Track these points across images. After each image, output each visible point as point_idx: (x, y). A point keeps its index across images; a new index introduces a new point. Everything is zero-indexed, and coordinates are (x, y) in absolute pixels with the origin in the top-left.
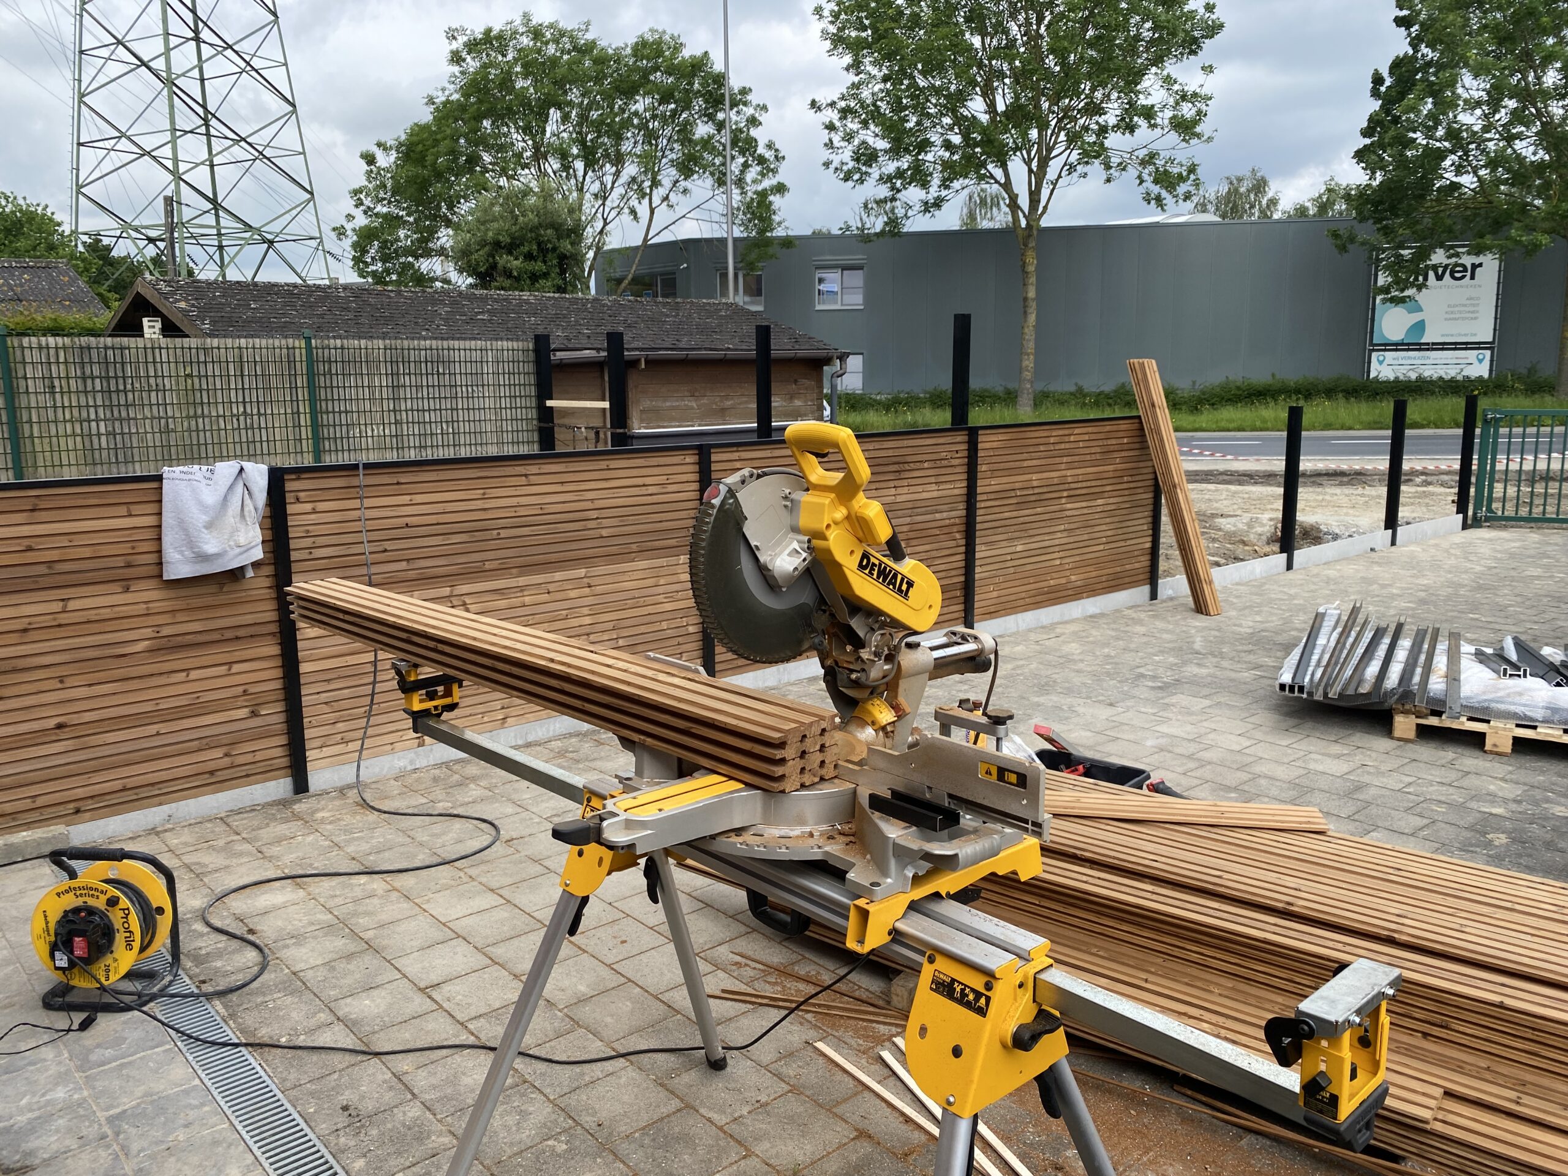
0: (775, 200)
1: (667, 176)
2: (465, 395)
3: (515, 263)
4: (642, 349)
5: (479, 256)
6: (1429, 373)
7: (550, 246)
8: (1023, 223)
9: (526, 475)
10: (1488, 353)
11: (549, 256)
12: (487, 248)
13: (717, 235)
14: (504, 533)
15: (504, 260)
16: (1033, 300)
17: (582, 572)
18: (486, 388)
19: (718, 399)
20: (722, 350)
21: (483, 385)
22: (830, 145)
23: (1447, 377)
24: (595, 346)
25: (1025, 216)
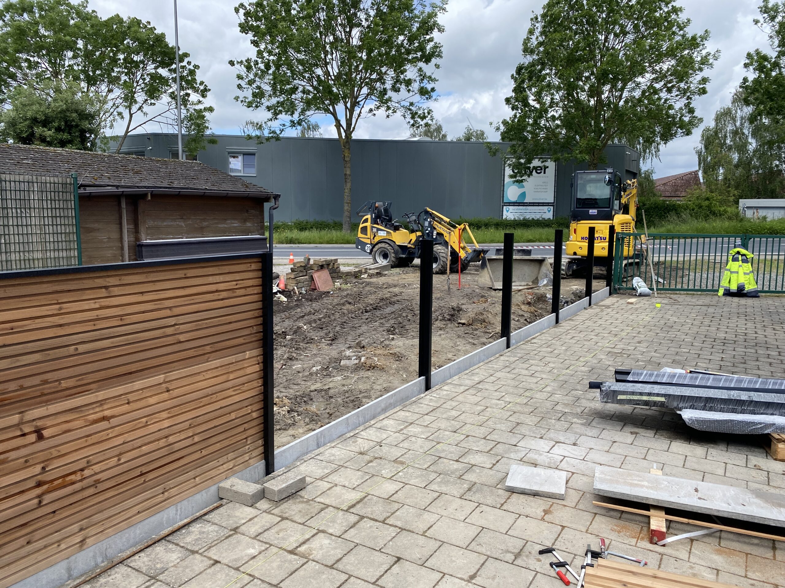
0: (207, 114)
1: (140, 97)
2: (15, 215)
3: (49, 133)
4: (148, 187)
5: (22, 126)
6: (529, 216)
7: (74, 123)
8: (343, 135)
9: (106, 287)
10: (552, 208)
11: (74, 130)
12: (27, 122)
13: (171, 132)
14: (82, 348)
15: (39, 130)
16: (350, 175)
17: (161, 378)
18: (32, 210)
19: (198, 221)
20: (202, 189)
21: (30, 208)
22: (239, 87)
23: (536, 219)
24: (115, 184)
25: (345, 131)
